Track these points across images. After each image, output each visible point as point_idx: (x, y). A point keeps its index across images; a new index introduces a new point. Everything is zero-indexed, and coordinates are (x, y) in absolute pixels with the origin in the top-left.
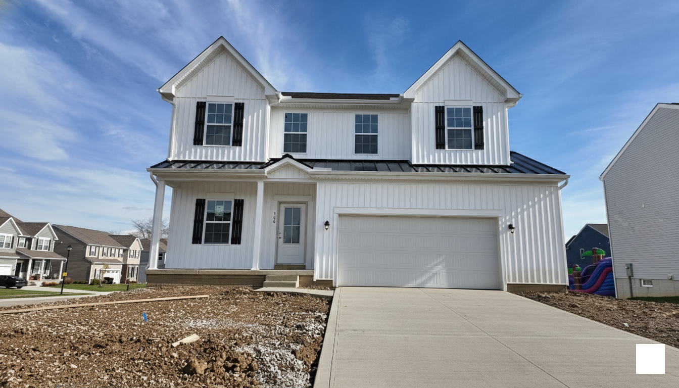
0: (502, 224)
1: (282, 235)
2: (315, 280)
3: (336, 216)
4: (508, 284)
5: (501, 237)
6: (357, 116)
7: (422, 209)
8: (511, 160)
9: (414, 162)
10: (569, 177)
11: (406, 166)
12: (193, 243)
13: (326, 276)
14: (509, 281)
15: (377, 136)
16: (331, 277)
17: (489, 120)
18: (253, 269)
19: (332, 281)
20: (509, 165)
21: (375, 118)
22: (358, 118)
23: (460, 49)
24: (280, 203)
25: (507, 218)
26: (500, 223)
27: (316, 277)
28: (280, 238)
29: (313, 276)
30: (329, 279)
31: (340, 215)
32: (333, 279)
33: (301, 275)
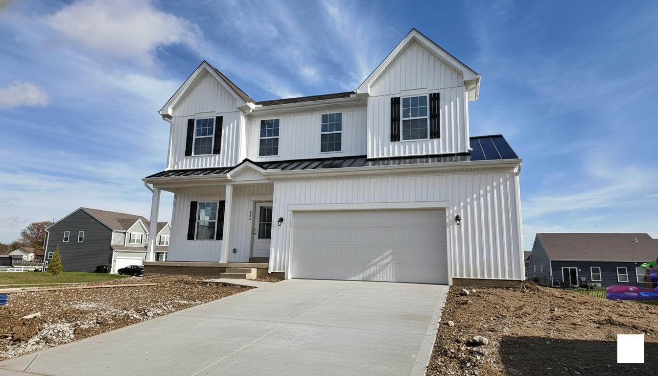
0: (450, 215)
1: (257, 232)
2: (270, 272)
3: (290, 212)
4: (453, 279)
5: (448, 229)
6: (323, 116)
7: (369, 203)
8: (471, 147)
9: (369, 157)
10: (521, 161)
11: (361, 161)
12: (188, 239)
13: (280, 269)
14: (455, 275)
15: (341, 133)
16: (284, 269)
17: (446, 107)
18: (220, 262)
19: (284, 273)
20: (467, 151)
21: (339, 116)
22: (324, 118)
23: (414, 37)
24: (255, 202)
25: (455, 208)
26: (447, 214)
27: (271, 270)
28: (255, 234)
29: (268, 268)
30: (282, 271)
31: (294, 212)
32: (285, 272)
33: (259, 267)
